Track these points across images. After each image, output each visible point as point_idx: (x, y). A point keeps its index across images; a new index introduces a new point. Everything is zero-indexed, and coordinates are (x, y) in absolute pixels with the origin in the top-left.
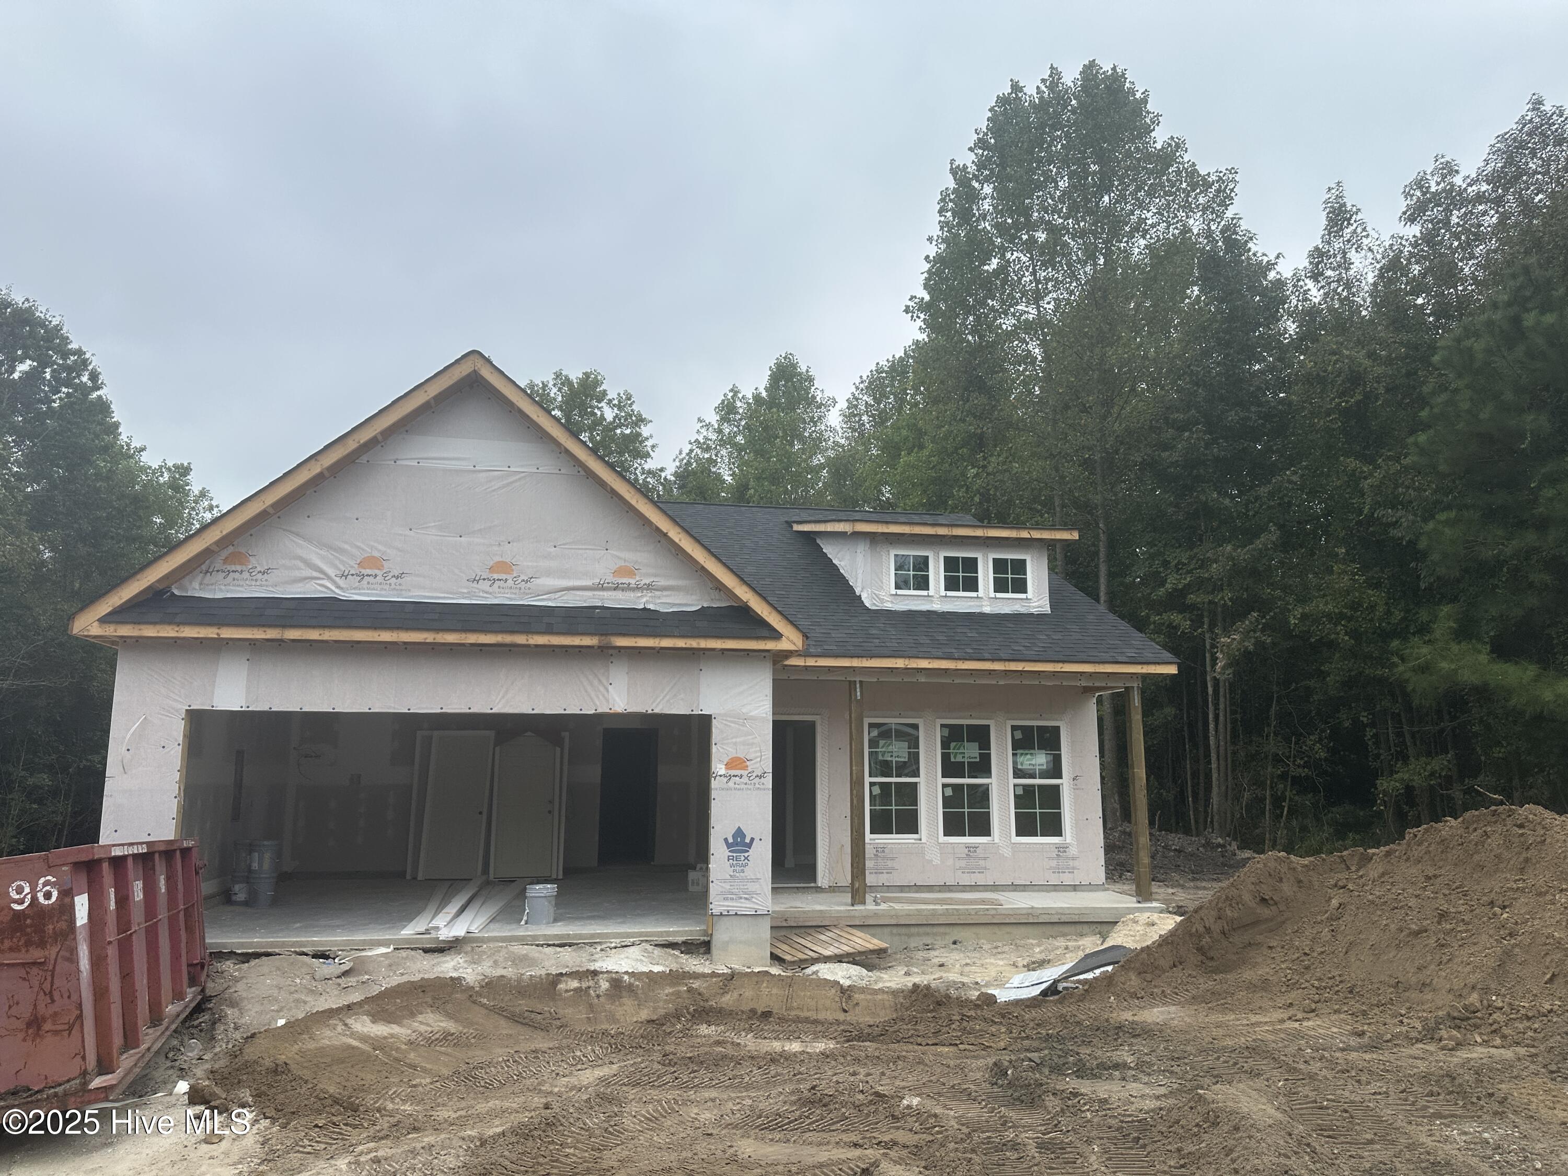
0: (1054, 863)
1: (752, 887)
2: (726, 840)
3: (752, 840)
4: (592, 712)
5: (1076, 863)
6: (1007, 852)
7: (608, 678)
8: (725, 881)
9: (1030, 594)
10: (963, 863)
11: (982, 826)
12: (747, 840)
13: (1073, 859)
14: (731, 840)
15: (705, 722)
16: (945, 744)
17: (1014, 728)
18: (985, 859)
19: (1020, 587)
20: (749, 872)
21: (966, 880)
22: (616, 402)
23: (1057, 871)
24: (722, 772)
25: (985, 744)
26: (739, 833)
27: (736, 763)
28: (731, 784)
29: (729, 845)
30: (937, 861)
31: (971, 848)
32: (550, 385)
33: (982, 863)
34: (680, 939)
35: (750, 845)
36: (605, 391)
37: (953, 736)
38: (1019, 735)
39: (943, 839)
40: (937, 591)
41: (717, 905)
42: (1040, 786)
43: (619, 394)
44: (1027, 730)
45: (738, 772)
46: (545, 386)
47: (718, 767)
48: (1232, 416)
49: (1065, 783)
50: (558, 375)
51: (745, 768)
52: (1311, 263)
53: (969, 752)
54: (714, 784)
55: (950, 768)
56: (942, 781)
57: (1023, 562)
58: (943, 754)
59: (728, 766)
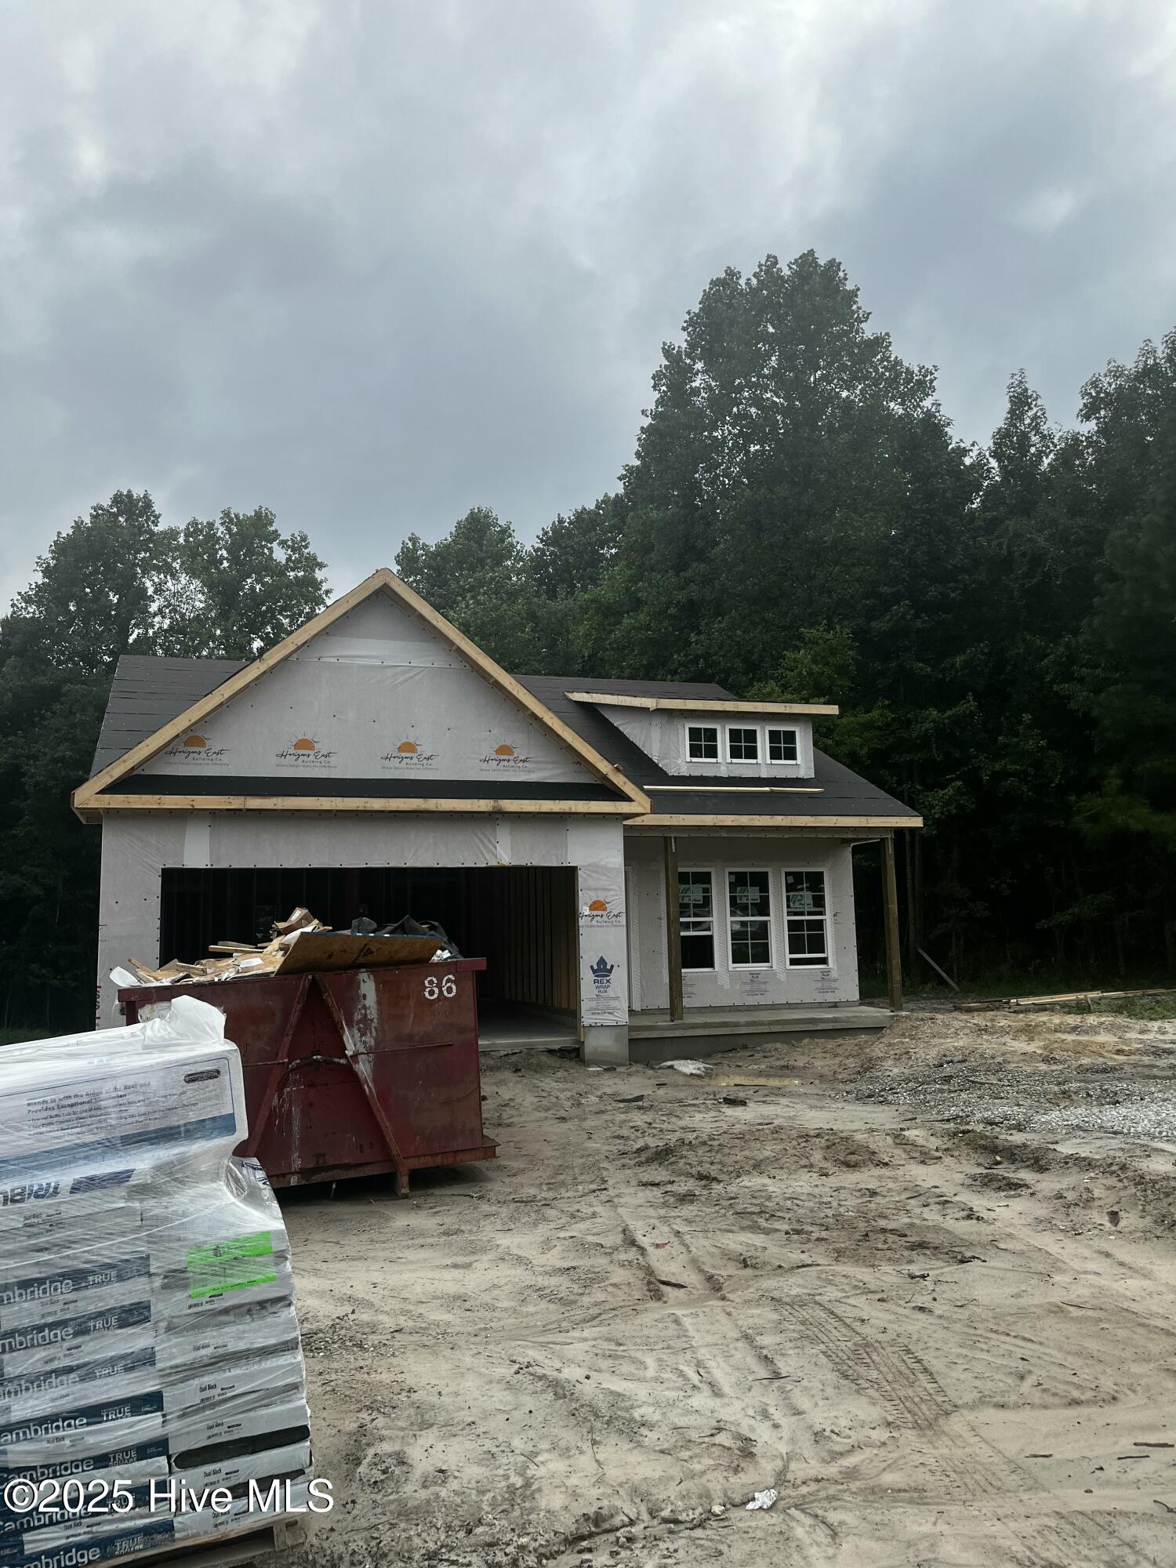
0: (819, 985)
1: (614, 1004)
2: (592, 967)
3: (612, 966)
4: (484, 865)
5: (837, 984)
6: (782, 977)
7: (495, 838)
8: (592, 999)
9: (799, 761)
10: (748, 987)
11: (763, 956)
12: (608, 967)
13: (835, 981)
14: (596, 967)
15: (570, 873)
16: (733, 887)
17: (787, 874)
18: (765, 983)
19: (791, 754)
20: (611, 993)
21: (751, 1001)
22: (290, 543)
23: (822, 991)
24: (587, 912)
25: (764, 888)
26: (602, 961)
27: (597, 906)
28: (594, 922)
29: (594, 972)
30: (727, 987)
31: (755, 975)
32: (217, 525)
33: (763, 986)
34: (557, 1047)
35: (610, 971)
36: (276, 531)
37: (739, 881)
38: (791, 880)
39: (731, 966)
40: (724, 758)
41: (587, 1019)
42: (807, 921)
43: (293, 535)
44: (797, 876)
45: (600, 913)
46: (211, 525)
47: (584, 910)
48: (933, 592)
49: (828, 918)
50: (227, 514)
51: (605, 909)
52: (995, 443)
53: (752, 894)
54: (582, 922)
55: (737, 907)
56: (730, 919)
57: (793, 733)
58: (731, 897)
59: (593, 907)
